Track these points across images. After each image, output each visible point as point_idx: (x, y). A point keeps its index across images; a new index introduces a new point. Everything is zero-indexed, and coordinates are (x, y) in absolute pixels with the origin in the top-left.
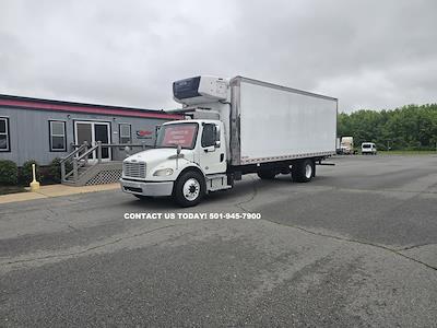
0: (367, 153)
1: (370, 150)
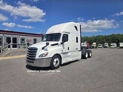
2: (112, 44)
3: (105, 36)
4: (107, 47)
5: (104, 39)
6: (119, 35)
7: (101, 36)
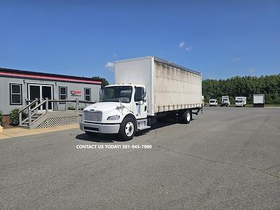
0: (212, 106)
1: (214, 104)
2: (237, 98)
3: (220, 81)
4: (226, 105)
5: (219, 88)
6: (249, 78)
7: (212, 80)
